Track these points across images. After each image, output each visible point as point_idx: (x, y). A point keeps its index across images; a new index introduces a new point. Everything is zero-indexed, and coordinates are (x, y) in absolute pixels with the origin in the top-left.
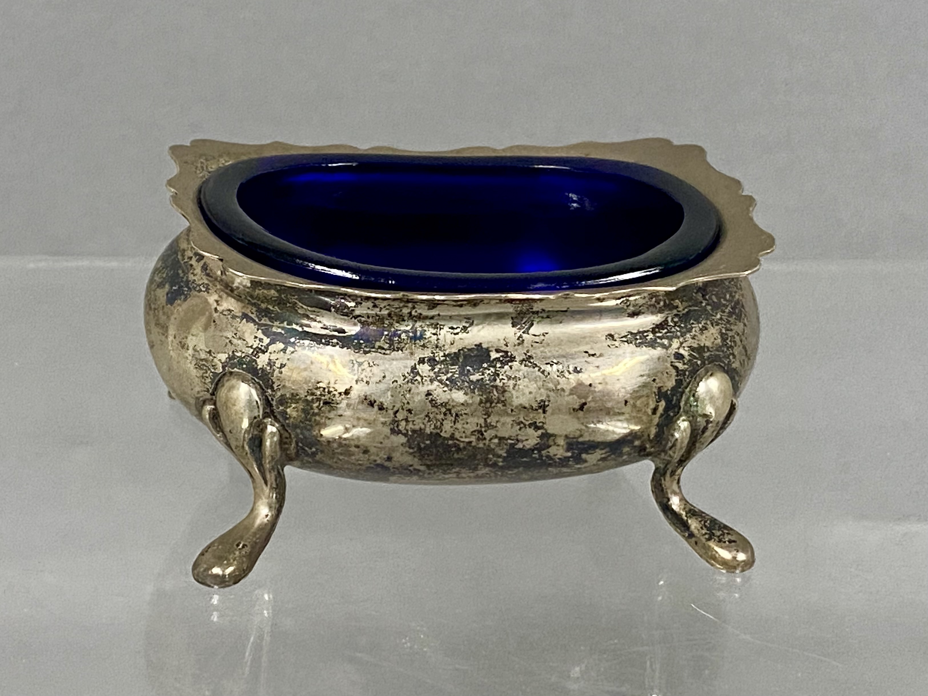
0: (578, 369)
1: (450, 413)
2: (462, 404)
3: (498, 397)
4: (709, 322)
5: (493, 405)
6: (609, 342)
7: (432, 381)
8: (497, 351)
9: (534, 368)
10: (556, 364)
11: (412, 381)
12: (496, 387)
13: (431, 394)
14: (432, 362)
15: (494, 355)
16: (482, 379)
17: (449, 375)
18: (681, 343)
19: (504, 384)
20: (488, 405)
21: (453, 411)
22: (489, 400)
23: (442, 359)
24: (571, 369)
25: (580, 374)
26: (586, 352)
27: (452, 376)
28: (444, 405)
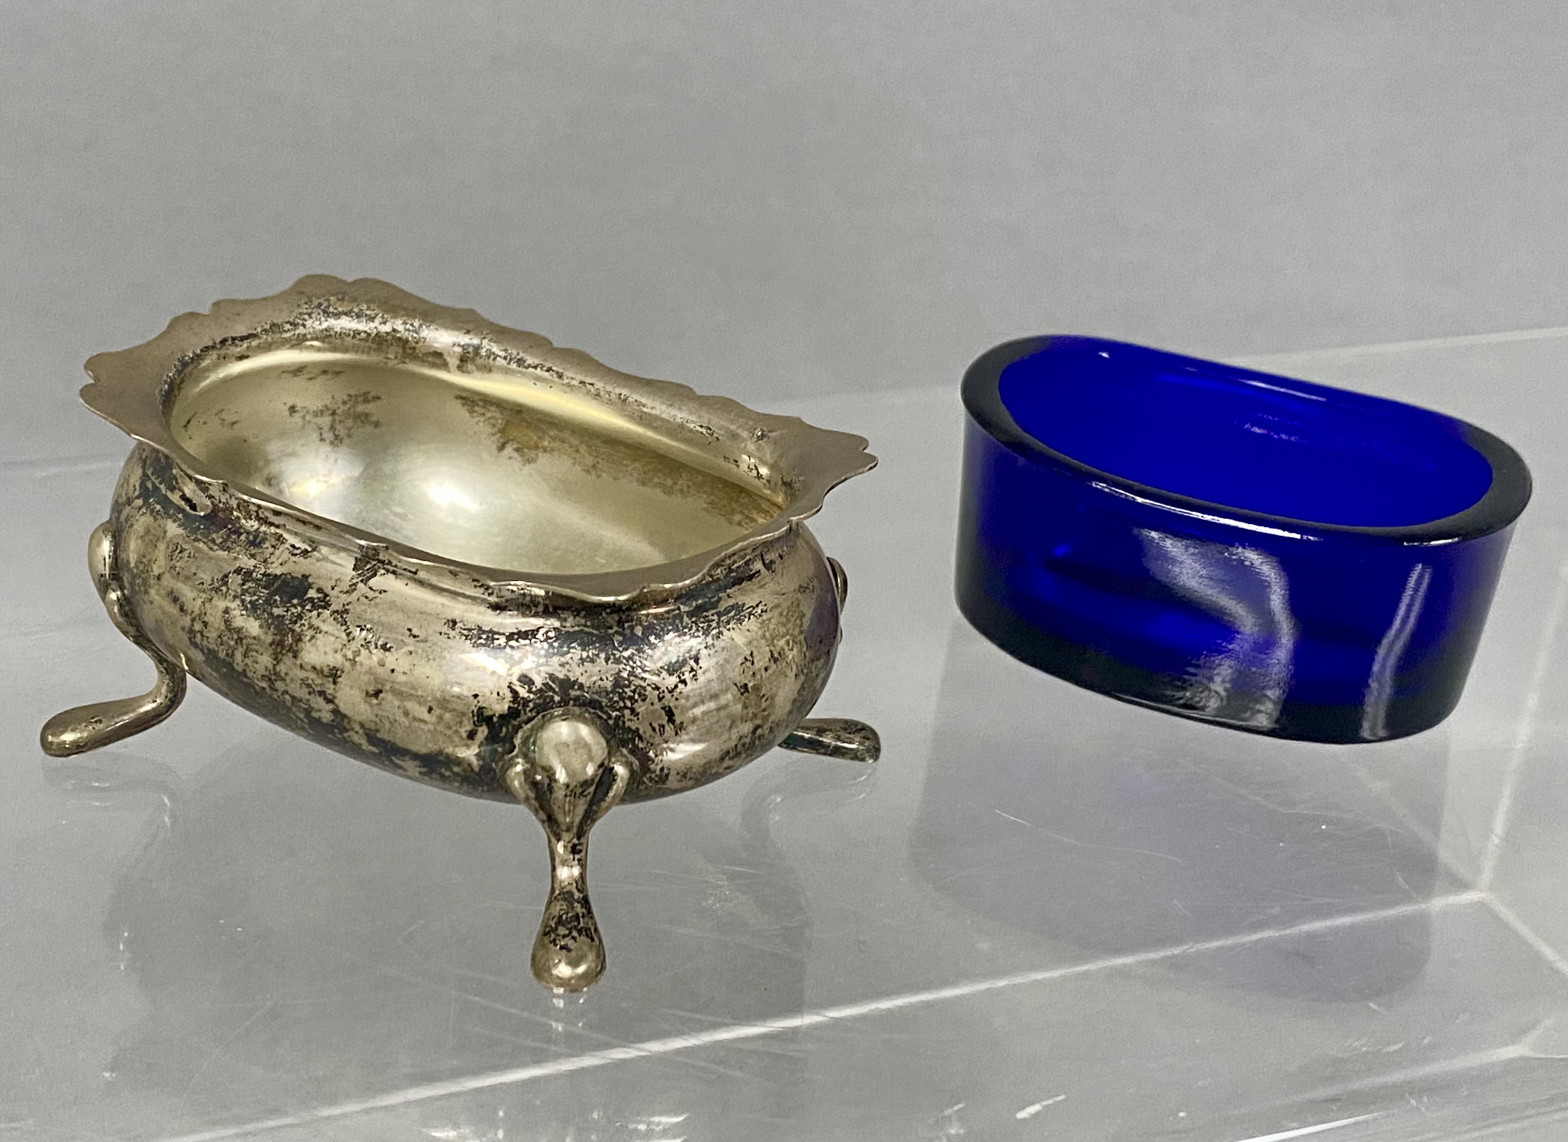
0: (388, 646)
1: (241, 643)
2: (255, 638)
3: (291, 645)
4: (603, 655)
5: (284, 652)
6: (445, 629)
7: (235, 597)
8: (319, 590)
9: (342, 625)
10: (368, 630)
11: (217, 590)
12: (293, 631)
13: (228, 613)
14: (247, 575)
15: (312, 593)
16: (284, 616)
17: (255, 598)
18: (539, 665)
19: (302, 631)
20: (279, 649)
21: (244, 641)
22: (281, 644)
23: (259, 576)
24: (380, 643)
25: (387, 653)
26: (410, 630)
27: (257, 600)
28: (239, 630)
